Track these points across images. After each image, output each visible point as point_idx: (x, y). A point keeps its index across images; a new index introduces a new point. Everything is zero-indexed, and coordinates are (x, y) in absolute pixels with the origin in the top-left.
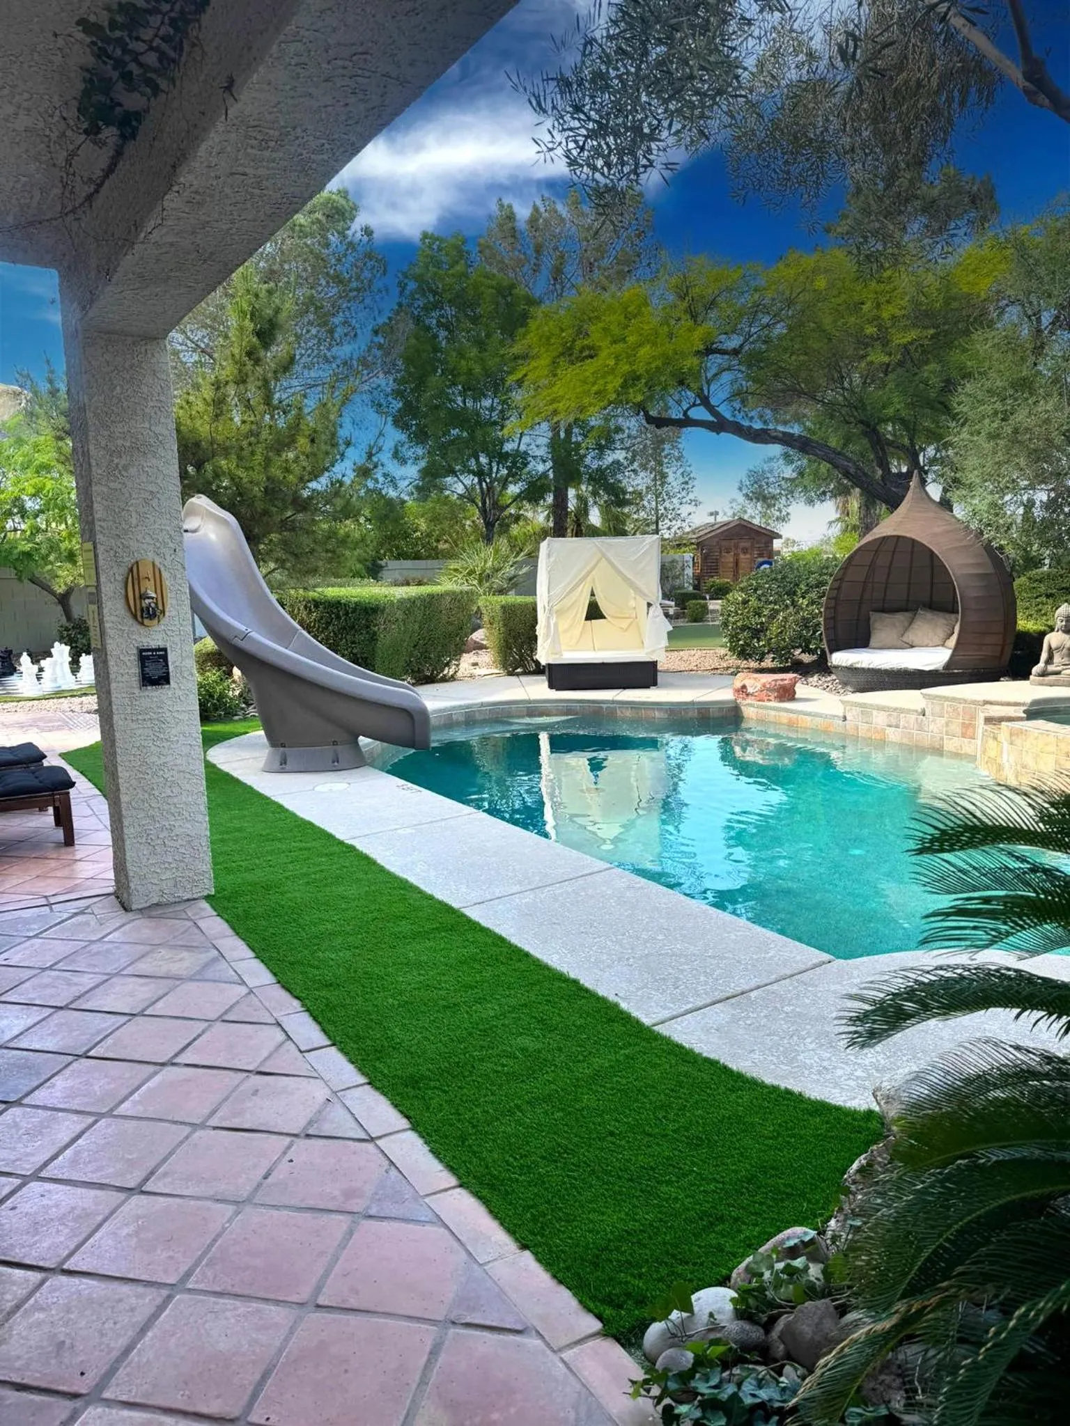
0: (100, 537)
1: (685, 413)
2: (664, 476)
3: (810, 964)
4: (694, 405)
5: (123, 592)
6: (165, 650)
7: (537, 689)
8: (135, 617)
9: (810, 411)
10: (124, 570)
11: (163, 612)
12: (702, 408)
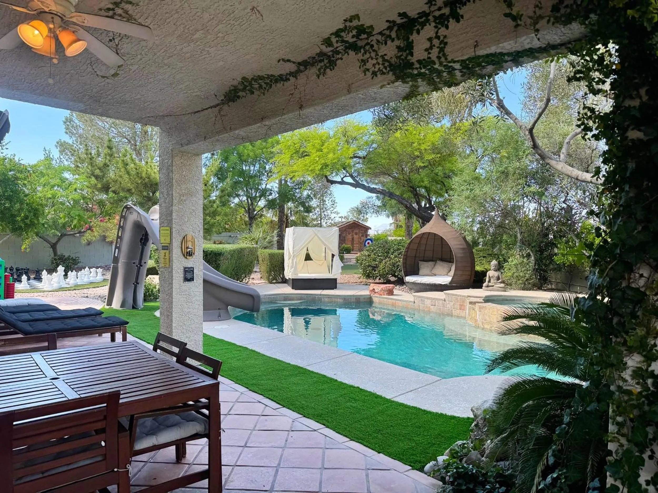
0: (174, 226)
1: (342, 179)
2: (324, 201)
3: (435, 381)
4: (346, 176)
5: (180, 246)
6: (193, 268)
7: (287, 290)
8: (184, 255)
9: (387, 179)
10: (181, 238)
11: (194, 254)
12: (349, 177)
